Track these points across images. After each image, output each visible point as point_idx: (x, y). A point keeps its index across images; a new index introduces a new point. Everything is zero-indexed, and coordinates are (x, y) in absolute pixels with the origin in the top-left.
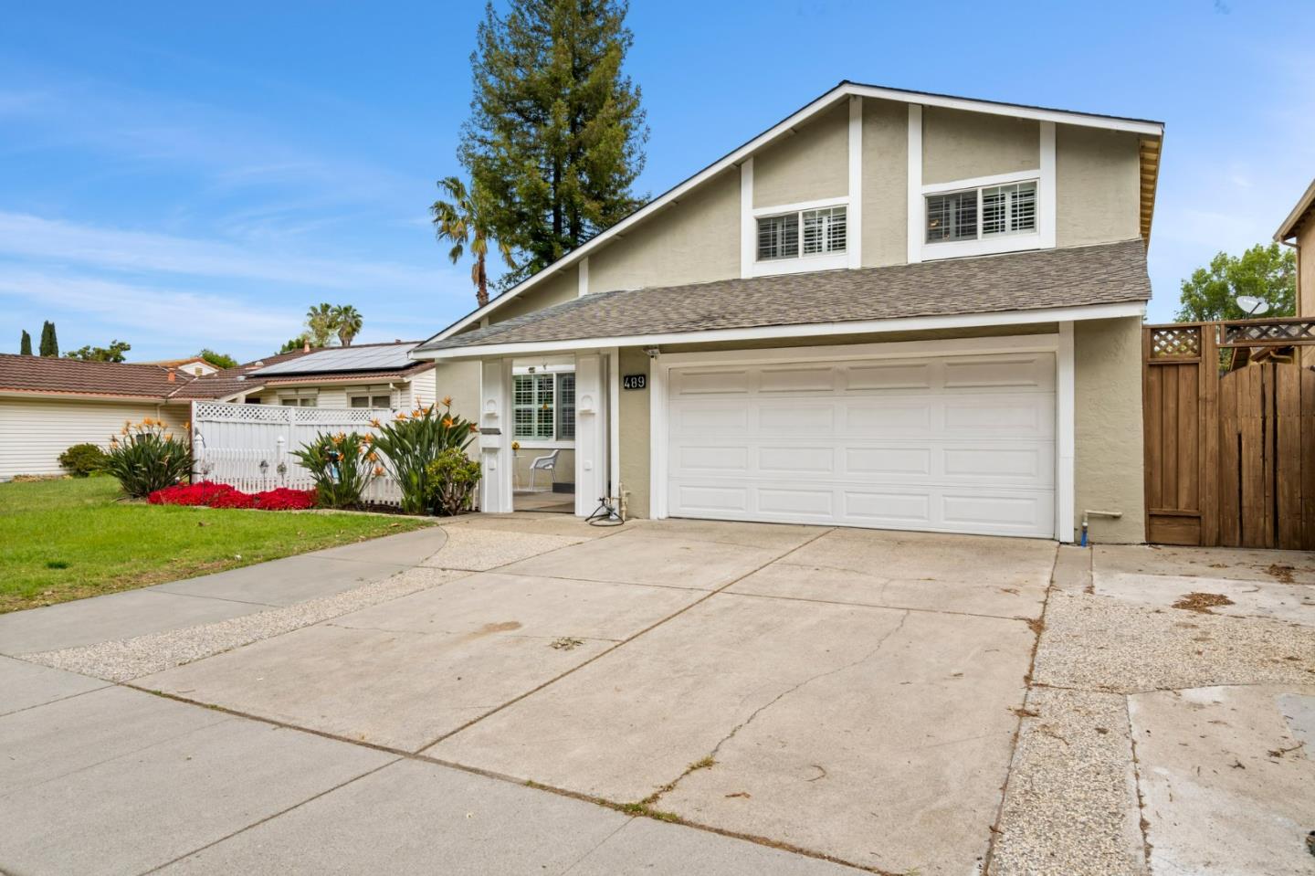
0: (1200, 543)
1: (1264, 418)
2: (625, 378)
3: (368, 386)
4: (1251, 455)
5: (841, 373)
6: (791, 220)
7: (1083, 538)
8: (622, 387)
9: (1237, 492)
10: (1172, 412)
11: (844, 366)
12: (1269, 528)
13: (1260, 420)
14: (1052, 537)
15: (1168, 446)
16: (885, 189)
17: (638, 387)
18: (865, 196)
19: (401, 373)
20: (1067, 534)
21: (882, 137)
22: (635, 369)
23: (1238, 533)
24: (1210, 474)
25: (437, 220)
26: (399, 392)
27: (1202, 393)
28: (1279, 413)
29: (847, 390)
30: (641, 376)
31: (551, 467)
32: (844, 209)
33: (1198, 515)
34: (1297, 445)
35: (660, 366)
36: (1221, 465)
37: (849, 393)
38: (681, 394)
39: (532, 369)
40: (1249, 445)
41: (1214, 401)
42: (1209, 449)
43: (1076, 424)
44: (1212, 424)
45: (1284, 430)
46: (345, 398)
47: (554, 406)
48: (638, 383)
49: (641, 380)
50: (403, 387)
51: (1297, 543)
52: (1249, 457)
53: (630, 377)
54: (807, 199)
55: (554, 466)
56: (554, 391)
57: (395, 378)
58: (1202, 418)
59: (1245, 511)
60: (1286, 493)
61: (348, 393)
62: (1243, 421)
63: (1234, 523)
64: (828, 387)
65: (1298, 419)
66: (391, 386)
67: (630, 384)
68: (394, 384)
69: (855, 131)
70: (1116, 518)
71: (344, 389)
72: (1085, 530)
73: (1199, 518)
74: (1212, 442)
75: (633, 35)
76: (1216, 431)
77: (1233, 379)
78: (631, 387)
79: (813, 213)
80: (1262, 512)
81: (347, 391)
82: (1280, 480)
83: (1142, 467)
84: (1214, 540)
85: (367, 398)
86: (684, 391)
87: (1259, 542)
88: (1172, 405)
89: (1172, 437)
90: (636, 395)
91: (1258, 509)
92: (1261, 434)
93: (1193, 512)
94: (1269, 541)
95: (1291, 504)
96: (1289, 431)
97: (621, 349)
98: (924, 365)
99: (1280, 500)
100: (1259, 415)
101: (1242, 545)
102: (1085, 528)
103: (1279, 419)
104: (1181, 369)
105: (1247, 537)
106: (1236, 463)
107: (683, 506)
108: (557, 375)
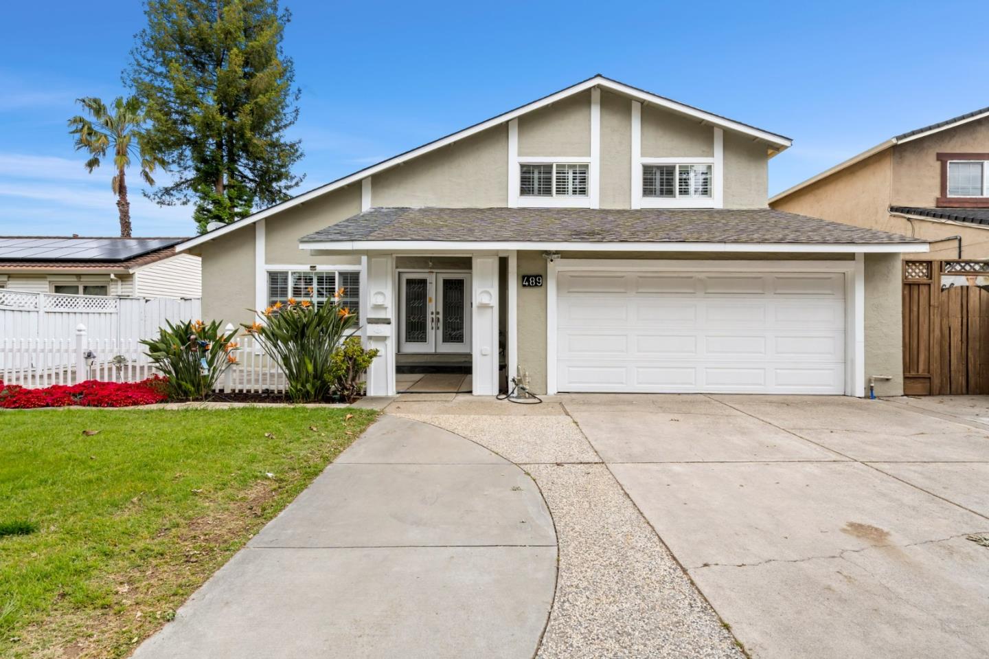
0: (930, 392)
1: (962, 318)
2: (523, 277)
3: (79, 276)
4: (956, 339)
5: (700, 280)
6: (547, 168)
7: (870, 394)
8: (521, 285)
9: (948, 362)
10: (915, 313)
11: (702, 276)
12: (964, 383)
13: (960, 319)
14: (843, 393)
15: (913, 335)
16: (615, 155)
17: (536, 285)
18: (602, 159)
19: (125, 264)
20: (860, 391)
21: (615, 121)
22: (532, 269)
23: (949, 386)
24: (936, 351)
25: (73, 132)
26: (120, 283)
27: (932, 303)
28: (969, 315)
29: (706, 293)
30: (539, 276)
32: (587, 166)
33: (929, 376)
34: (978, 333)
35: (555, 268)
36: (941, 346)
37: (707, 295)
38: (569, 292)
39: (313, 268)
40: (954, 334)
41: (938, 307)
42: (936, 336)
43: (865, 321)
44: (937, 320)
45: (972, 325)
46: (48, 286)
48: (536, 281)
49: (539, 279)
50: (125, 278)
51: (978, 391)
52: (954, 341)
53: (529, 277)
54: (559, 155)
57: (119, 269)
58: (932, 317)
59: (953, 373)
60: (973, 362)
61: (50, 282)
62: (952, 319)
63: (946, 380)
64: (692, 291)
65: (978, 319)
66: (112, 276)
67: (529, 282)
68: (115, 275)
69: (595, 112)
70: (888, 380)
71: (46, 278)
72: (871, 389)
73: (930, 378)
74: (937, 332)
75: (291, 14)
76: (939, 325)
77: (947, 294)
78: (529, 285)
79: (563, 166)
80: (961, 374)
81: (48, 279)
82: (970, 354)
83: (901, 348)
84: (938, 392)
85: (77, 287)
86: (571, 290)
87: (959, 391)
88: (915, 309)
89: (915, 329)
90: (532, 293)
91: (959, 372)
92: (960, 327)
93: (926, 374)
94: (964, 391)
95: (975, 367)
96: (974, 325)
97: (518, 251)
98: (760, 278)
99: (970, 366)
100: (959, 316)
101: (951, 394)
102: (872, 387)
103: (969, 319)
104: (921, 286)
105: (953, 389)
106: (948, 344)
107: (570, 383)
108: (340, 274)
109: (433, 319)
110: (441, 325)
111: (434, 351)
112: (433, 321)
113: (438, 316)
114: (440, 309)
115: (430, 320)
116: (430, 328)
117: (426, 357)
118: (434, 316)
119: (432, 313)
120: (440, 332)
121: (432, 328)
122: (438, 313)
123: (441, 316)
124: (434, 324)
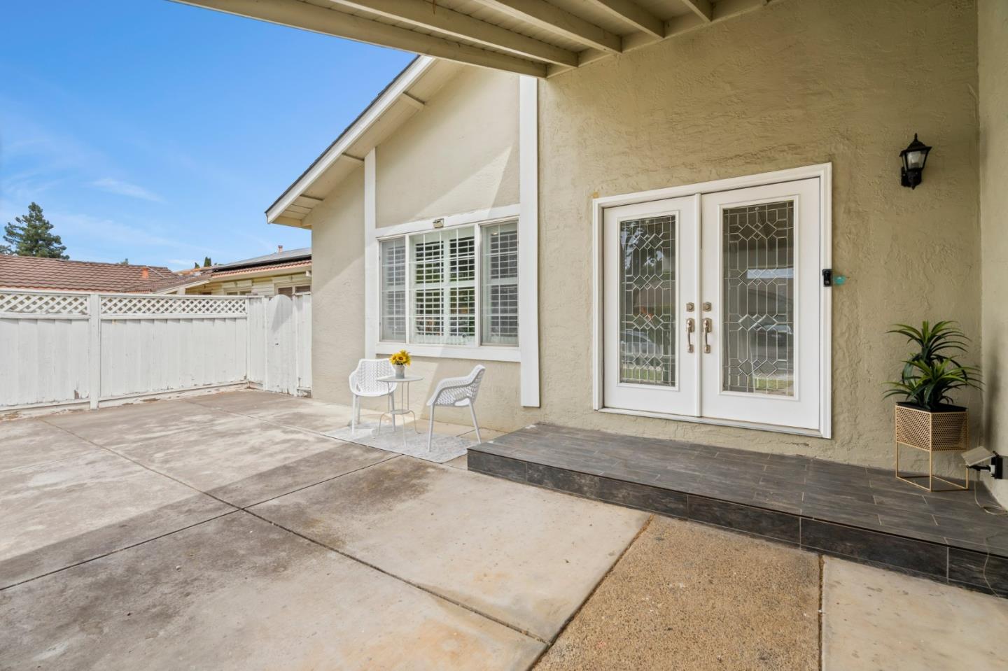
31: (466, 402)
47: (476, 284)
55: (472, 400)
56: (477, 257)
108: (486, 228)
109: (691, 324)
110: (716, 339)
111: (696, 413)
112: (691, 330)
113: (707, 315)
114: (715, 295)
115: (685, 326)
116: (685, 347)
117: (672, 427)
118: (695, 315)
119: (691, 308)
120: (715, 361)
121: (691, 349)
122: (708, 307)
123: (716, 316)
124: (695, 337)
